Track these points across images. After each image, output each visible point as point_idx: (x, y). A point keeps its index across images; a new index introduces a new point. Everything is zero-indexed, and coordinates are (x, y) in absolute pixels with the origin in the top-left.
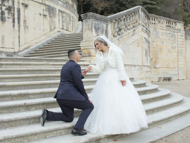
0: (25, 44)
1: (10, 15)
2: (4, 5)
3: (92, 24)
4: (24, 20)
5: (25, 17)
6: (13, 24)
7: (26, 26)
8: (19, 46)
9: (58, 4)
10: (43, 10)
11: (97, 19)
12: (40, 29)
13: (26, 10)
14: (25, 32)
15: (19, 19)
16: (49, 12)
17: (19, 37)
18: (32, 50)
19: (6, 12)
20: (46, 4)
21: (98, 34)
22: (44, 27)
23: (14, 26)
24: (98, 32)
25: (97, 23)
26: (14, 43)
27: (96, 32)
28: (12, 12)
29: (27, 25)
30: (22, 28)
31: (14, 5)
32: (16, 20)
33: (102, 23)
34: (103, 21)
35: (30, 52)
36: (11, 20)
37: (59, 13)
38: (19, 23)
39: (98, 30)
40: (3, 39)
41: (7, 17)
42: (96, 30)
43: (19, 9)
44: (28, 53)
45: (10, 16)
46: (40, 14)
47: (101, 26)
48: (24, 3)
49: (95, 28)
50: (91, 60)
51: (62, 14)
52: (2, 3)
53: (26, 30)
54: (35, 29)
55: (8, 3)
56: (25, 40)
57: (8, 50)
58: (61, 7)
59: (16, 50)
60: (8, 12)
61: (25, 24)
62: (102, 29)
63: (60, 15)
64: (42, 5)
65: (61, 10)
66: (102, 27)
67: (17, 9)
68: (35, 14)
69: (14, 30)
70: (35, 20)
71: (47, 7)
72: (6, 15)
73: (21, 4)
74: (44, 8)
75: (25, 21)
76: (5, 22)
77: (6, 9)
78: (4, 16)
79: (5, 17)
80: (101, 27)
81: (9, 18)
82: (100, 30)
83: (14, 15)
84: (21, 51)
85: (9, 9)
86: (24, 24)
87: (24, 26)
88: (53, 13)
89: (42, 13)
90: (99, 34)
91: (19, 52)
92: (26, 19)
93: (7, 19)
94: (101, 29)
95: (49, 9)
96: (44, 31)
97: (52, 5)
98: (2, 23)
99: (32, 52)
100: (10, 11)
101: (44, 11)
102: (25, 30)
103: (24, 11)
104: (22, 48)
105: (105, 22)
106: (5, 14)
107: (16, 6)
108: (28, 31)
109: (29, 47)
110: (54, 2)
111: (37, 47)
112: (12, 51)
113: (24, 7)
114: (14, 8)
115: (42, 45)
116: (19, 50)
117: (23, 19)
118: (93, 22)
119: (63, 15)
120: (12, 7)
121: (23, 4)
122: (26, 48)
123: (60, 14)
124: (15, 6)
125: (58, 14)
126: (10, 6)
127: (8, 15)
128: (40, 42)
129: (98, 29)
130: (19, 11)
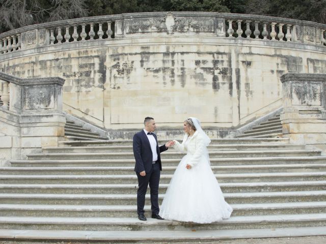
0: (248, 115)
1: (225, 79)
2: (217, 68)
3: (291, 89)
4: (245, 84)
5: (247, 79)
6: (229, 90)
7: (249, 91)
8: (240, 119)
9: (306, 50)
10: (278, 64)
11: (301, 80)
12: (272, 93)
13: (249, 70)
14: (248, 99)
15: (238, 83)
16: (288, 65)
17: (239, 107)
18: (258, 123)
19: (220, 77)
20: (282, 55)
21: (303, 101)
22: (279, 88)
23: (231, 93)
24: (304, 99)
25: (300, 85)
26: (231, 115)
27: (299, 99)
28: (228, 75)
29: (251, 90)
30: (243, 93)
31: (230, 65)
32: (234, 85)
33: (313, 84)
34: (314, 81)
35: (254, 126)
36: (227, 86)
37: (308, 63)
38: (238, 87)
39: (304, 95)
40: (216, 111)
41: (221, 83)
42: (300, 95)
43: (239, 69)
44: (250, 128)
45: (226, 81)
46: (272, 71)
47: (311, 88)
48: (245, 60)
49: (297, 93)
50: (291, 138)
51: (314, 64)
52: (214, 66)
53: (250, 96)
54: (263, 93)
55: (223, 65)
56: (248, 109)
57: (223, 126)
58: (312, 53)
59: (235, 125)
60: (222, 76)
61: (248, 89)
62: (312, 93)
63: (309, 67)
64: (276, 58)
65: (313, 58)
66: (313, 90)
67: (236, 70)
68: (263, 72)
69: (231, 99)
70: (263, 80)
71: (284, 59)
72: (220, 80)
73: (241, 63)
74: (279, 61)
75: (247, 84)
76: (219, 90)
77: (219, 73)
78: (217, 82)
79: (219, 84)
80: (310, 90)
81: (224, 83)
82: (308, 95)
83: (231, 79)
84: (242, 125)
85: (224, 72)
86: (246, 88)
87: (246, 91)
88: (296, 66)
89: (275, 69)
90: (306, 100)
91: (240, 126)
92: (249, 82)
93: (221, 85)
94: (310, 92)
95: (286, 61)
96: (279, 94)
97: (293, 54)
98: (215, 91)
99: (257, 126)
100: (226, 74)
101: (280, 65)
102: (247, 96)
103: (246, 71)
104: (243, 122)
105: (320, 81)
106: (218, 80)
107: (234, 67)
108: (252, 97)
109: (255, 119)
110: (298, 50)
111: (265, 119)
112: (229, 126)
113: (245, 66)
114: (231, 69)
115: (274, 116)
116: (240, 124)
117: (245, 82)
118: (294, 85)
119: (316, 65)
120: (228, 68)
121: (243, 62)
122: (250, 121)
123: (311, 65)
124: (232, 67)
125: (306, 65)
126: (224, 68)
127: (223, 80)
128: (273, 110)
129: (305, 93)
130: (238, 72)
